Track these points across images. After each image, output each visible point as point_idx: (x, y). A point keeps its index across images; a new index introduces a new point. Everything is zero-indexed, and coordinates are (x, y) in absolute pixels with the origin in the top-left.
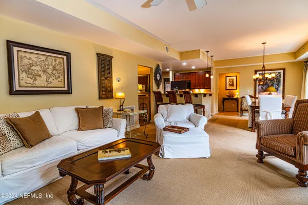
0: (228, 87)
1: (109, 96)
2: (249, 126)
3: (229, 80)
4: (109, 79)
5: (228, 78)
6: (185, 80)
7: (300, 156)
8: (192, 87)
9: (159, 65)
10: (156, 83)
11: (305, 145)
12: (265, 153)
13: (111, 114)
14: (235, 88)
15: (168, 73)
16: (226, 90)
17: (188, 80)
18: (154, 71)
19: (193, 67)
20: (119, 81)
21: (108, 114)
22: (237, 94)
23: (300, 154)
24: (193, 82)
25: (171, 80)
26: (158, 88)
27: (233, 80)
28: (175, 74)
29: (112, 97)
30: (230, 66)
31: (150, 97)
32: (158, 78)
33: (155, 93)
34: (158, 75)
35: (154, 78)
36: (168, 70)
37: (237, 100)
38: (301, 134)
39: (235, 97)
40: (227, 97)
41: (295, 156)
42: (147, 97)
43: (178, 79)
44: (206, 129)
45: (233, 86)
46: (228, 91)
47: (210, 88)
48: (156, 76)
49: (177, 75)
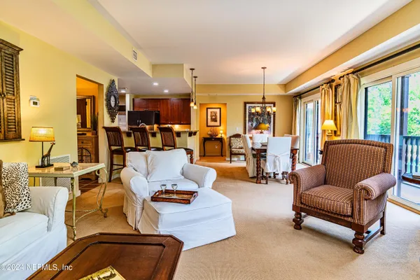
0: (210, 123)
1: (11, 135)
2: (251, 175)
3: (211, 113)
4: (9, 96)
5: (209, 110)
6: (150, 109)
7: (359, 215)
8: (162, 121)
9: (113, 81)
10: (109, 113)
11: (366, 200)
12: (303, 214)
13: (24, 179)
14: (218, 123)
15: (123, 96)
16: (207, 126)
17: (156, 109)
18: (105, 91)
19: (166, 91)
20: (35, 103)
21: (17, 179)
22: (221, 132)
23: (360, 211)
24: (163, 114)
25: (128, 109)
26: (113, 122)
27: (216, 113)
28: (133, 99)
29: (18, 138)
30: (215, 94)
31: (97, 138)
32: (113, 104)
33: (107, 129)
34: (113, 99)
35: (105, 102)
36: (123, 91)
37: (221, 140)
38: (362, 186)
39: (219, 136)
40: (209, 136)
41: (352, 216)
42: (90, 137)
43: (140, 108)
44: (215, 187)
45: (216, 121)
46: (210, 128)
47: (190, 124)
48: (108, 100)
49: (137, 100)
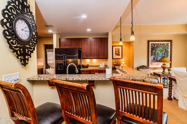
5: (114, 48)
6: (73, 47)
14: (120, 57)
22: (123, 63)
24: (84, 50)
25: (55, 46)
27: (119, 50)
28: (60, 39)
36: (50, 31)
43: (65, 46)
45: (119, 55)
46: (115, 60)
49: (63, 40)
